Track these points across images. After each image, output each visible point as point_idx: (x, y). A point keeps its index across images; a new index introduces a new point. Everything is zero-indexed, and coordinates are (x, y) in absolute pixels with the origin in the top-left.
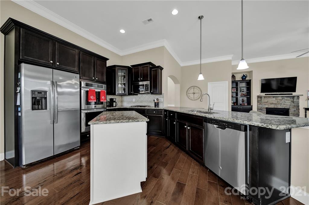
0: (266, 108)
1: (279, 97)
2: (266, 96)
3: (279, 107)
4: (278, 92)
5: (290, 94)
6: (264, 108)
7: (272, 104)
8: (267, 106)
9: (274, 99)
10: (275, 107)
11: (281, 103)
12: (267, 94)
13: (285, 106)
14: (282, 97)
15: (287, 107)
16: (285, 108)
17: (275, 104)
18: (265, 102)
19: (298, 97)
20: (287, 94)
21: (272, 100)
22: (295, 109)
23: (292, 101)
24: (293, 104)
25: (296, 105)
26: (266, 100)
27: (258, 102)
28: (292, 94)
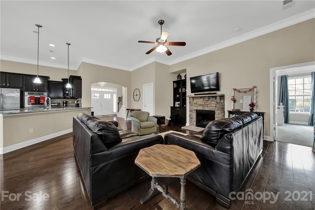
0: (196, 110)
1: (206, 97)
3: (206, 109)
5: (214, 94)
6: (194, 110)
7: (200, 105)
8: (196, 108)
9: (202, 100)
11: (208, 104)
13: (211, 107)
14: (208, 97)
15: (213, 109)
16: (211, 110)
17: (203, 106)
18: (195, 103)
19: (222, 97)
20: (212, 94)
21: (200, 101)
22: (220, 112)
23: (217, 102)
24: (218, 106)
25: (220, 107)
26: (195, 101)
27: (190, 103)
28: (216, 93)
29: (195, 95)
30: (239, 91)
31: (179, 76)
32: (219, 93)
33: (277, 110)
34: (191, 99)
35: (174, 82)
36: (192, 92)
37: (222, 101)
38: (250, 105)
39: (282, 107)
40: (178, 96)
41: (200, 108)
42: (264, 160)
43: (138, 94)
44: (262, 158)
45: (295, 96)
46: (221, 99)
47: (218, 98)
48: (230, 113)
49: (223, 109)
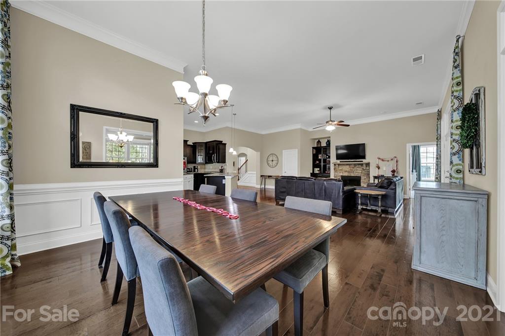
0: (342, 176)
1: (352, 165)
2: (341, 163)
3: (352, 175)
4: (351, 159)
5: (360, 161)
6: (339, 176)
8: (341, 174)
9: (348, 167)
10: (349, 175)
11: (354, 170)
12: (343, 162)
13: (357, 174)
14: (354, 164)
15: (359, 175)
16: (357, 176)
17: (349, 172)
18: (340, 170)
19: (368, 164)
20: (359, 161)
21: (347, 168)
22: (366, 177)
23: (363, 169)
24: (363, 172)
25: (366, 173)
26: (341, 168)
27: (334, 170)
28: (362, 161)
29: (340, 162)
30: (383, 160)
31: (319, 142)
32: (364, 161)
33: (411, 175)
34: (337, 165)
35: (313, 148)
36: (337, 159)
37: (368, 168)
38: (392, 171)
39: (415, 173)
40: (317, 162)
41: (346, 174)
42: (404, 206)
43: (275, 159)
44: (402, 205)
45: (427, 164)
46: (366, 166)
47: (364, 165)
48: (375, 177)
49: (368, 174)
